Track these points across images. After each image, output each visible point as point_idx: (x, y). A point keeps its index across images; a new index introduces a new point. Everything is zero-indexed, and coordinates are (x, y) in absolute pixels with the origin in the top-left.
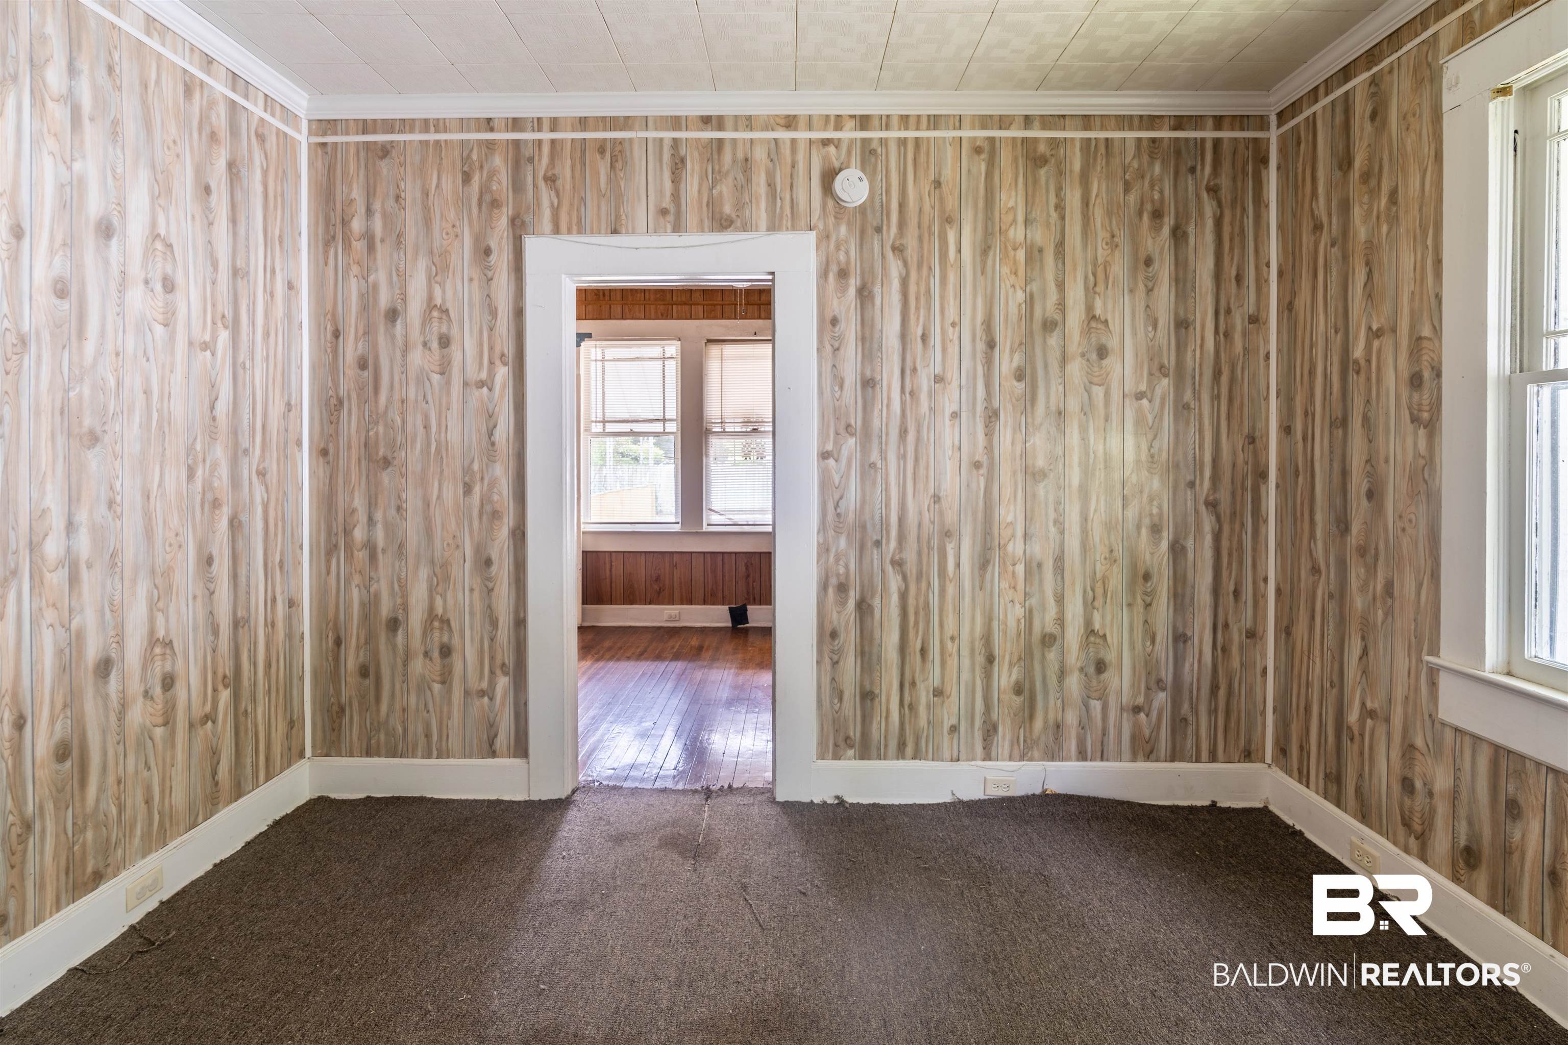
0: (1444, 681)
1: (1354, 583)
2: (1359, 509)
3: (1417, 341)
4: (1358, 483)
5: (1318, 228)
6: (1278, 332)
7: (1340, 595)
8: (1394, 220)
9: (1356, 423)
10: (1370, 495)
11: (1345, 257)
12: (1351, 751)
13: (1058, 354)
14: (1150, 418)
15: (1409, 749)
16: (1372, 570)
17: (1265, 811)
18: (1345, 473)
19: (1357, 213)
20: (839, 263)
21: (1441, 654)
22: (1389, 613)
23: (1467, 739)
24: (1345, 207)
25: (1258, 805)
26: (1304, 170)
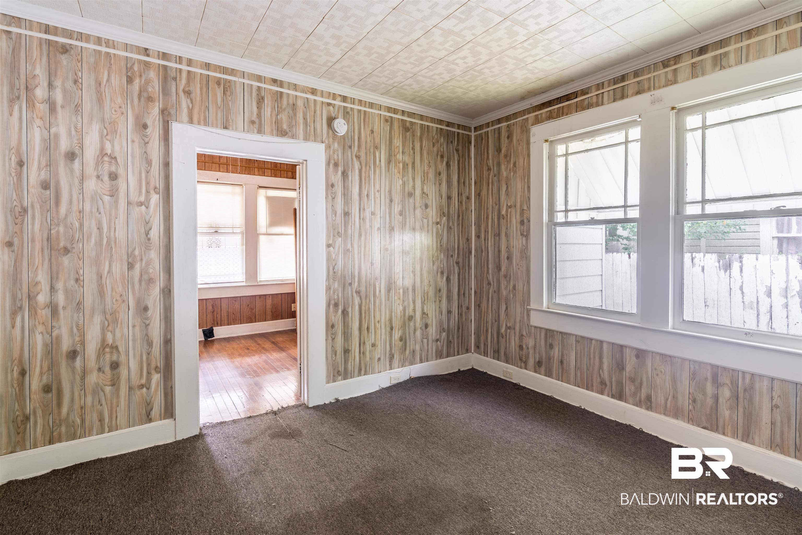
0: (532, 314)
1: (503, 287)
2: (504, 263)
3: (522, 211)
4: (504, 254)
5: (489, 169)
6: (475, 203)
7: (498, 291)
8: (515, 172)
9: (503, 235)
10: (508, 258)
11: (499, 181)
12: (502, 341)
13: (413, 206)
14: (440, 231)
15: (521, 336)
16: (509, 282)
17: (473, 369)
18: (499, 251)
19: (503, 167)
20: (334, 160)
21: (531, 305)
22: (514, 295)
23: (538, 329)
24: (499, 165)
25: (471, 367)
26: (484, 149)
